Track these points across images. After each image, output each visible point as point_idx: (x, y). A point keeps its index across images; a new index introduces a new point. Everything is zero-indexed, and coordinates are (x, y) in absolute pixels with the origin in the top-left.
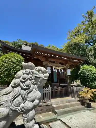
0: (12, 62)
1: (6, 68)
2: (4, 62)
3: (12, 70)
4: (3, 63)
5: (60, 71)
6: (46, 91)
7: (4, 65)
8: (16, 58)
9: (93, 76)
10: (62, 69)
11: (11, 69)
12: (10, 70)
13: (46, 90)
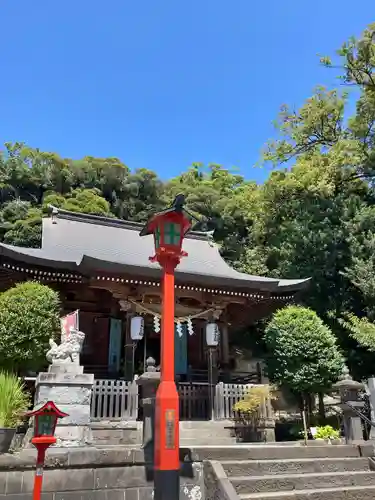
0: (32, 310)
1: (19, 325)
2: (14, 312)
3: (33, 330)
4: (12, 314)
5: (179, 330)
6: (121, 390)
7: (14, 318)
8: (39, 298)
9: (297, 347)
10: (190, 324)
11: (30, 329)
12: (29, 332)
13: (121, 388)
